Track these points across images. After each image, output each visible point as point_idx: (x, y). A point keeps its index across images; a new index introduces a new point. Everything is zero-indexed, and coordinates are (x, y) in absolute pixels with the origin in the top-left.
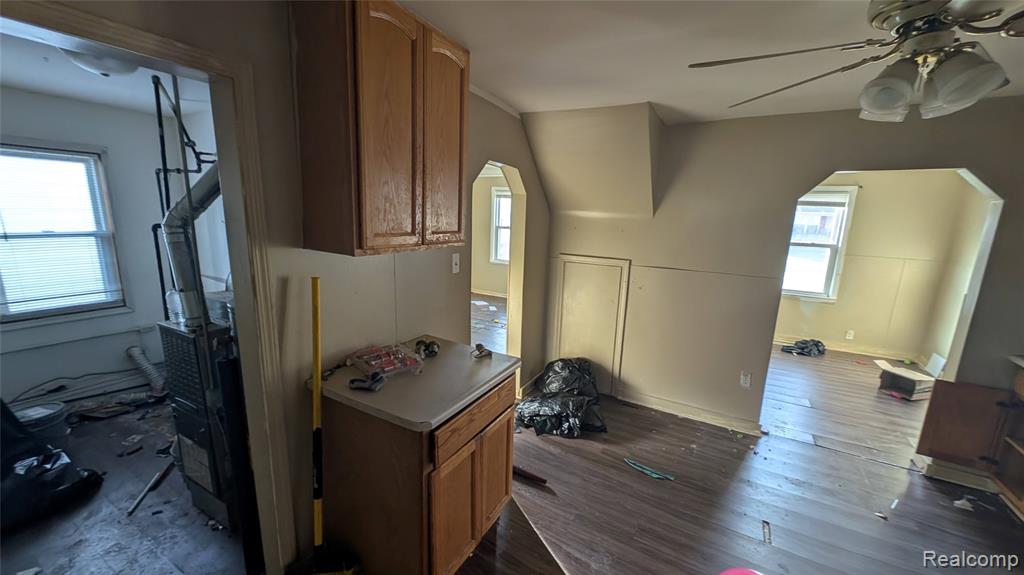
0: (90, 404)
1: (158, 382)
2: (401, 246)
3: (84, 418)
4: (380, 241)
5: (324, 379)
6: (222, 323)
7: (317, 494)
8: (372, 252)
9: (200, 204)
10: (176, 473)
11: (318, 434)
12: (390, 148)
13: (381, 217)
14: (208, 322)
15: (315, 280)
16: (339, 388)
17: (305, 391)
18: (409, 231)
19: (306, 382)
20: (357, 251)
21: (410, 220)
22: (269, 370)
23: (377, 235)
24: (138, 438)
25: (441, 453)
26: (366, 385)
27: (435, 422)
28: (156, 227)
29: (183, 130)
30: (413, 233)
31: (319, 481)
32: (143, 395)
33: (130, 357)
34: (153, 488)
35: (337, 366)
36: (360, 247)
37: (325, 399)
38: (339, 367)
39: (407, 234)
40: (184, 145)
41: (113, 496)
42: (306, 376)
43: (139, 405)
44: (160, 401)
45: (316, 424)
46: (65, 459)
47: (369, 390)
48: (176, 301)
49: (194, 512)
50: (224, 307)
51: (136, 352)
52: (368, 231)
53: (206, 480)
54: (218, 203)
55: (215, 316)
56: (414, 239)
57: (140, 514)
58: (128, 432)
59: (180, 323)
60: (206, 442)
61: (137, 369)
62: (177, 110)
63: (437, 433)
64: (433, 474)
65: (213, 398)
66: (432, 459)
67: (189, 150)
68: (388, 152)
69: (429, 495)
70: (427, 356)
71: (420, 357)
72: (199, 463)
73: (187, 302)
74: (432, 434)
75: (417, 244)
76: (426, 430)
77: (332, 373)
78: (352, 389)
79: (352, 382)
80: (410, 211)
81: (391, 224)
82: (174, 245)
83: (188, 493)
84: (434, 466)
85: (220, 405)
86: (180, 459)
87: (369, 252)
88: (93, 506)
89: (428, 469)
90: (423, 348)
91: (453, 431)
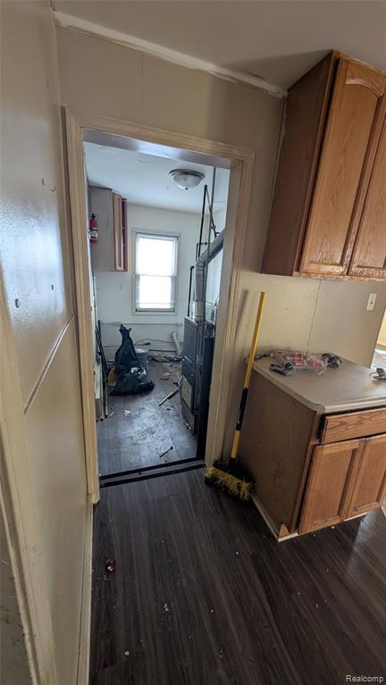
0: (156, 354)
1: (180, 352)
2: (329, 273)
3: (153, 359)
4: (313, 267)
5: (255, 359)
6: (210, 322)
7: (239, 428)
8: (305, 275)
9: (212, 255)
10: (178, 395)
11: (245, 391)
12: (337, 194)
13: (318, 248)
14: (204, 320)
15: (263, 294)
16: (264, 368)
17: (243, 364)
18: (338, 262)
19: (245, 359)
20: (295, 273)
21: (341, 254)
22: (228, 344)
23: (311, 262)
24: (168, 374)
25: (328, 435)
26: (281, 370)
27: (329, 409)
28: (193, 267)
29: (212, 221)
30: (341, 264)
31: (241, 419)
32: (173, 356)
33: (172, 337)
34: (169, 398)
35: (264, 355)
36: (298, 270)
37: (253, 371)
38: (265, 356)
39: (336, 264)
40: (211, 228)
41: (156, 396)
42: (245, 355)
43: (171, 360)
44: (179, 361)
45: (246, 385)
46: (145, 373)
47: (281, 373)
48: (194, 306)
49: (181, 415)
50: (213, 313)
51: (174, 334)
52: (306, 259)
53: (189, 401)
54: (221, 254)
55: (208, 318)
56: (341, 269)
57: (163, 407)
58: (165, 370)
59: (193, 318)
60: (192, 383)
61: (173, 343)
62: (211, 209)
63: (328, 418)
64: (318, 447)
65: (199, 360)
66: (319, 435)
67: (212, 231)
68: (335, 196)
69: (311, 461)
70: (329, 366)
71: (324, 364)
72: (187, 392)
73: (198, 307)
74: (323, 417)
75: (342, 274)
76: (320, 412)
77: (260, 358)
78: (271, 370)
79: (272, 365)
80: (343, 246)
81: (325, 255)
82: (198, 276)
83: (180, 406)
84: (320, 441)
85: (202, 364)
86: (181, 388)
87: (303, 274)
88: (150, 396)
89: (314, 442)
90: (327, 359)
91: (342, 423)
